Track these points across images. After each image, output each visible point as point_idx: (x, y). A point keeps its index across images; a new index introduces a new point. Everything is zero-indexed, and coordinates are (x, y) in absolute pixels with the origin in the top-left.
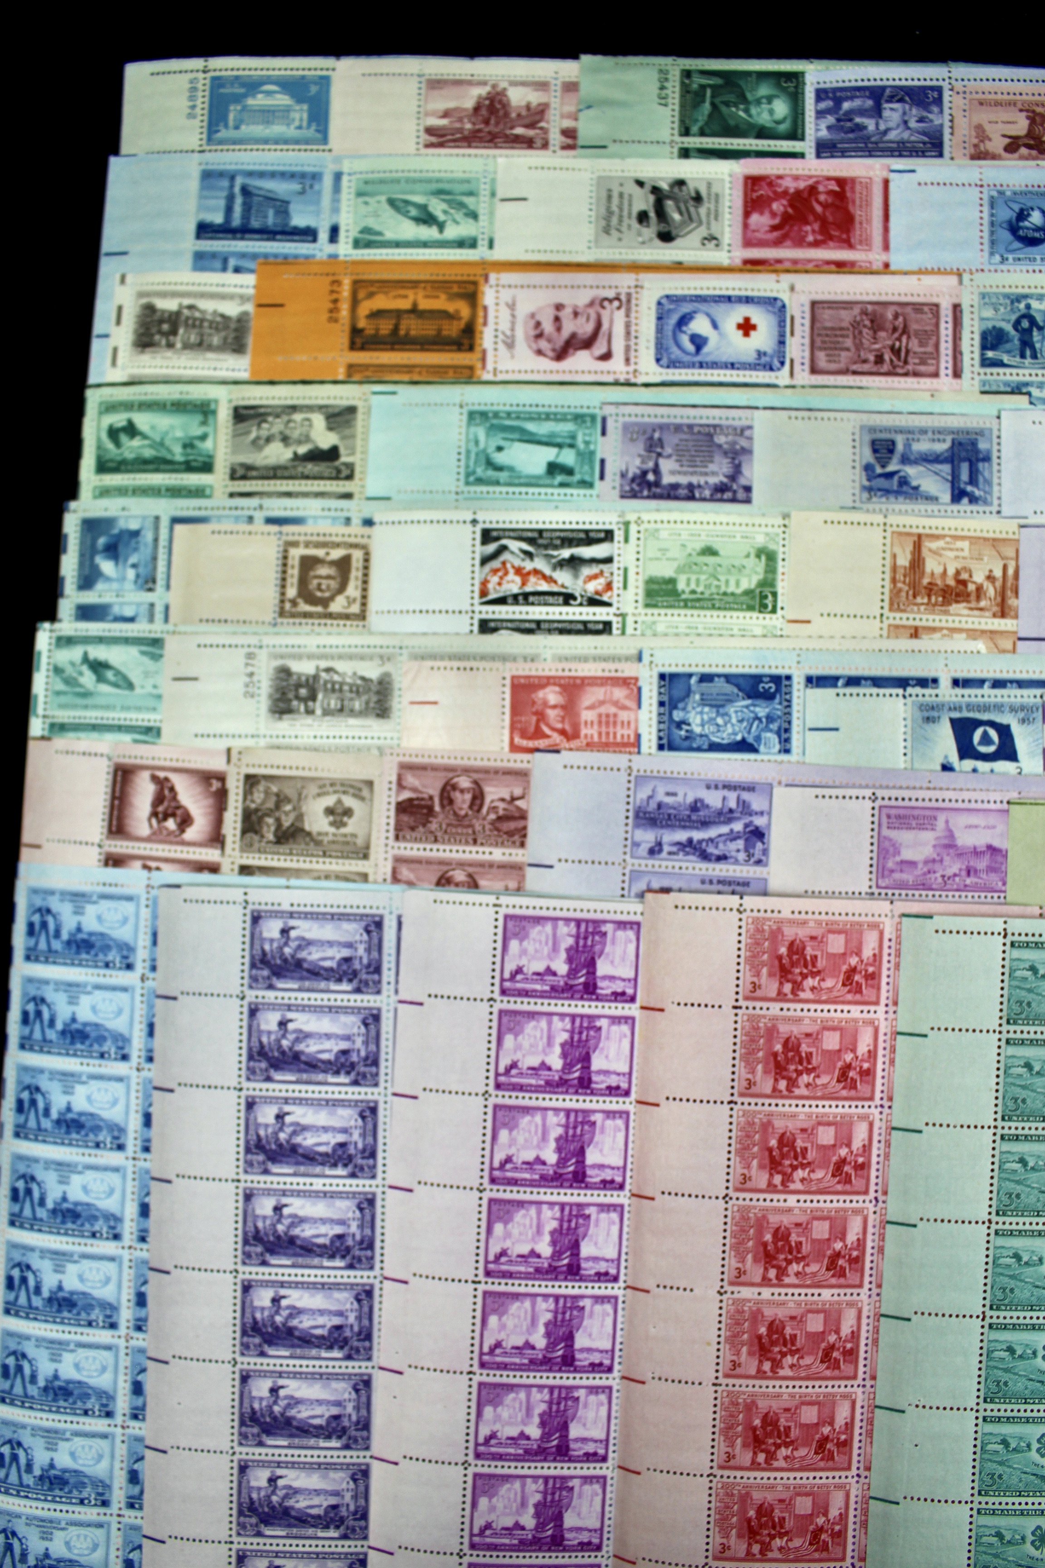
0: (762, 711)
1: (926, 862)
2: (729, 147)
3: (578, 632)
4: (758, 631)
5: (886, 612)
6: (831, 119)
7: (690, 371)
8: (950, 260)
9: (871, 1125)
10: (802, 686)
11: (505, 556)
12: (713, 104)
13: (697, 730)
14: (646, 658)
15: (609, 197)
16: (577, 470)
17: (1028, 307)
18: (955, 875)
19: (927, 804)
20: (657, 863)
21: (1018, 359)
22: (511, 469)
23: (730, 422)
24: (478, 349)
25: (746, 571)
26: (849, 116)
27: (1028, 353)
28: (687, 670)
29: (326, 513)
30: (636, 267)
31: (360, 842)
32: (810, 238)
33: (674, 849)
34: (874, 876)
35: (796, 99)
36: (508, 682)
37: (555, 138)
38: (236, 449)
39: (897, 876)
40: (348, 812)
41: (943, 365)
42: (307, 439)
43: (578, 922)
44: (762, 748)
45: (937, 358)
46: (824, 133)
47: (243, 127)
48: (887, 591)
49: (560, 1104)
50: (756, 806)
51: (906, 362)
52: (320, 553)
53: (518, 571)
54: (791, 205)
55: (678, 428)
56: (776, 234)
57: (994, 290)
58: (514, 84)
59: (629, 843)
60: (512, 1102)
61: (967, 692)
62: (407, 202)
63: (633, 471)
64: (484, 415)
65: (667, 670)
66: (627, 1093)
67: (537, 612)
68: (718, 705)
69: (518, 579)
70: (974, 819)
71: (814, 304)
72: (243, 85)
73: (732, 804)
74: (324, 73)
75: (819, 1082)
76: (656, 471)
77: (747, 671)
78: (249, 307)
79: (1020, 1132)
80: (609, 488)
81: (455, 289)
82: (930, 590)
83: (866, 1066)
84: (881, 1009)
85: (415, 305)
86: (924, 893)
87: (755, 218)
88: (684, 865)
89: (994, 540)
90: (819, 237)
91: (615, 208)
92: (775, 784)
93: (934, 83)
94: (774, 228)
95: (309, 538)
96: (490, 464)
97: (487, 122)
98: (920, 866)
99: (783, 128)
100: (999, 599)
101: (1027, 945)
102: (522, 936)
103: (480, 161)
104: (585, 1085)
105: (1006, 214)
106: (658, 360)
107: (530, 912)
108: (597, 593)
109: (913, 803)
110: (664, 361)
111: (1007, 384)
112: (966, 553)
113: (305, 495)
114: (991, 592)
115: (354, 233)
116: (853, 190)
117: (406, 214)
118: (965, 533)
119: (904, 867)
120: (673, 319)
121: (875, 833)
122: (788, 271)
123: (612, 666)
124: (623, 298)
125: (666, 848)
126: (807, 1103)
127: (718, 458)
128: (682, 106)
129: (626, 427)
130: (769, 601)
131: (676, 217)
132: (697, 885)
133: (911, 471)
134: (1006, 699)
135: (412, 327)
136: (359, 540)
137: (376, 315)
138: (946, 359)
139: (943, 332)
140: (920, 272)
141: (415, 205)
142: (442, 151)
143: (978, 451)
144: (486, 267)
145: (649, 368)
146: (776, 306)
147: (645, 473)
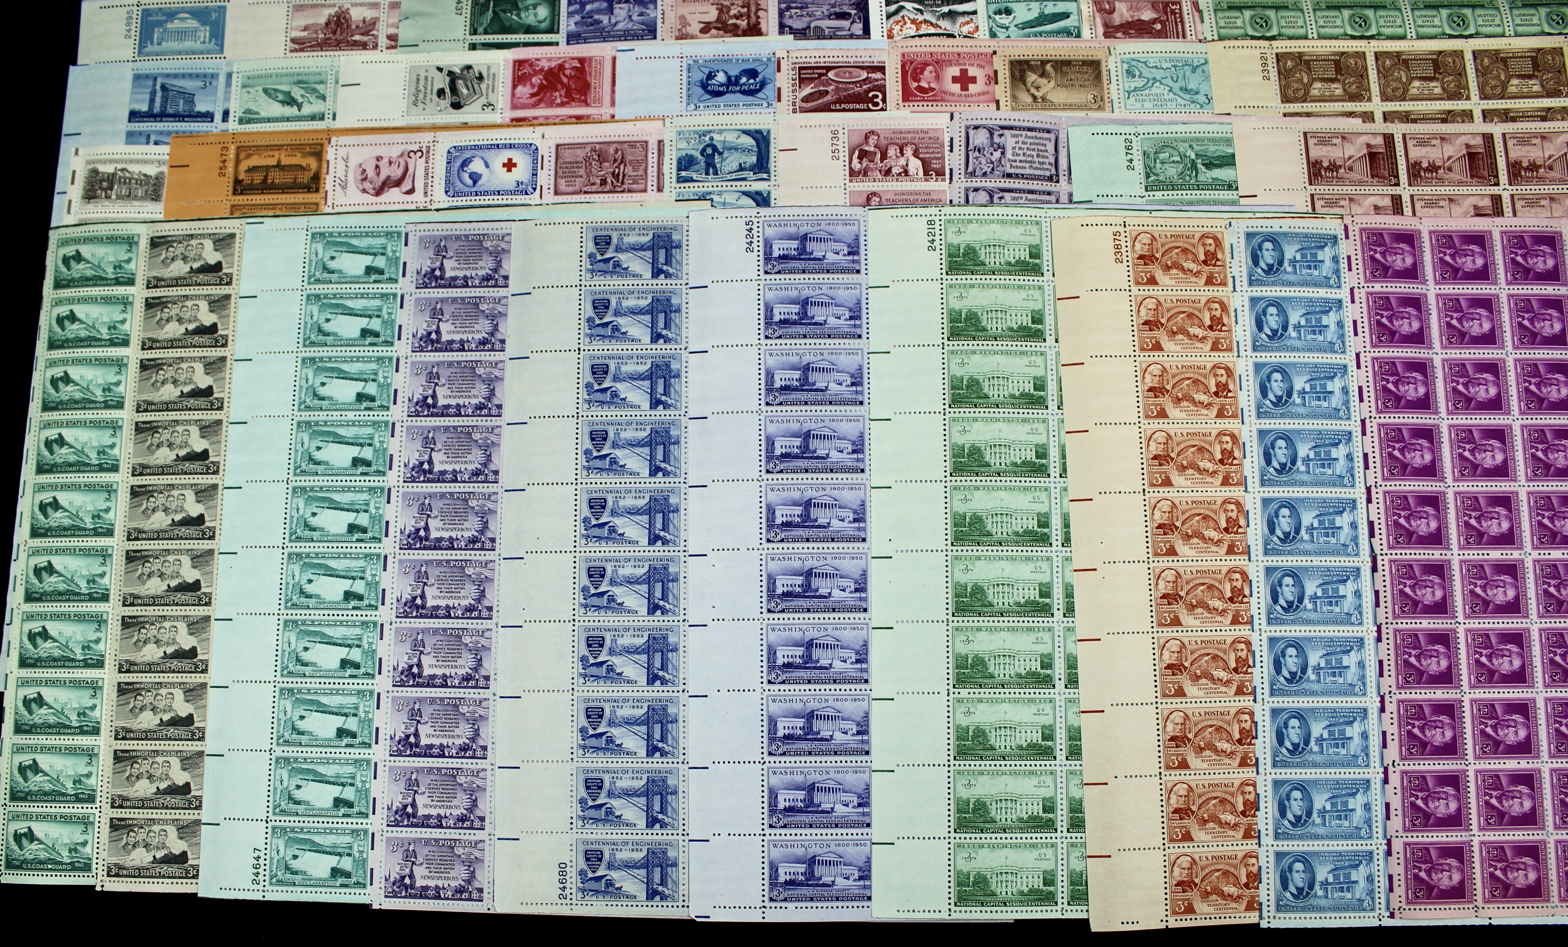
6: (577, 18)
7: (468, 198)
8: (657, 110)
12: (494, 12)
15: (418, 80)
16: (386, 271)
17: (712, 139)
21: (703, 176)
22: (340, 272)
23: (495, 232)
24: (322, 190)
26: (590, 15)
27: (711, 171)
30: (435, 128)
32: (559, 101)
35: (554, 5)
37: (383, 41)
38: (151, 267)
41: (650, 183)
42: (200, 257)
45: (646, 179)
46: (572, 27)
47: (164, 43)
51: (622, 183)
55: (458, 238)
56: (534, 99)
57: (687, 129)
58: (355, 5)
62: (276, 90)
63: (426, 269)
64: (322, 235)
71: (558, 146)
72: (165, 14)
74: (222, 4)
76: (442, 268)
78: (165, 169)
80: (407, 282)
81: (307, 149)
85: (279, 161)
87: (520, 89)
90: (565, 100)
91: (421, 87)
94: (533, 95)
96: (325, 269)
97: (334, 33)
99: (543, 26)
103: (329, 59)
105: (699, 76)
106: (446, 192)
110: (451, 193)
111: (695, 194)
115: (239, 114)
116: (590, 66)
117: (275, 99)
120: (459, 162)
122: (541, 125)
124: (424, 150)
127: (486, 257)
128: (472, 14)
129: (421, 239)
131: (465, 91)
133: (622, 257)
135: (276, 177)
137: (252, 170)
138: (652, 180)
139: (650, 160)
140: (636, 120)
141: (282, 92)
142: (302, 54)
143: (672, 241)
144: (330, 133)
145: (440, 198)
146: (531, 149)
147: (433, 270)
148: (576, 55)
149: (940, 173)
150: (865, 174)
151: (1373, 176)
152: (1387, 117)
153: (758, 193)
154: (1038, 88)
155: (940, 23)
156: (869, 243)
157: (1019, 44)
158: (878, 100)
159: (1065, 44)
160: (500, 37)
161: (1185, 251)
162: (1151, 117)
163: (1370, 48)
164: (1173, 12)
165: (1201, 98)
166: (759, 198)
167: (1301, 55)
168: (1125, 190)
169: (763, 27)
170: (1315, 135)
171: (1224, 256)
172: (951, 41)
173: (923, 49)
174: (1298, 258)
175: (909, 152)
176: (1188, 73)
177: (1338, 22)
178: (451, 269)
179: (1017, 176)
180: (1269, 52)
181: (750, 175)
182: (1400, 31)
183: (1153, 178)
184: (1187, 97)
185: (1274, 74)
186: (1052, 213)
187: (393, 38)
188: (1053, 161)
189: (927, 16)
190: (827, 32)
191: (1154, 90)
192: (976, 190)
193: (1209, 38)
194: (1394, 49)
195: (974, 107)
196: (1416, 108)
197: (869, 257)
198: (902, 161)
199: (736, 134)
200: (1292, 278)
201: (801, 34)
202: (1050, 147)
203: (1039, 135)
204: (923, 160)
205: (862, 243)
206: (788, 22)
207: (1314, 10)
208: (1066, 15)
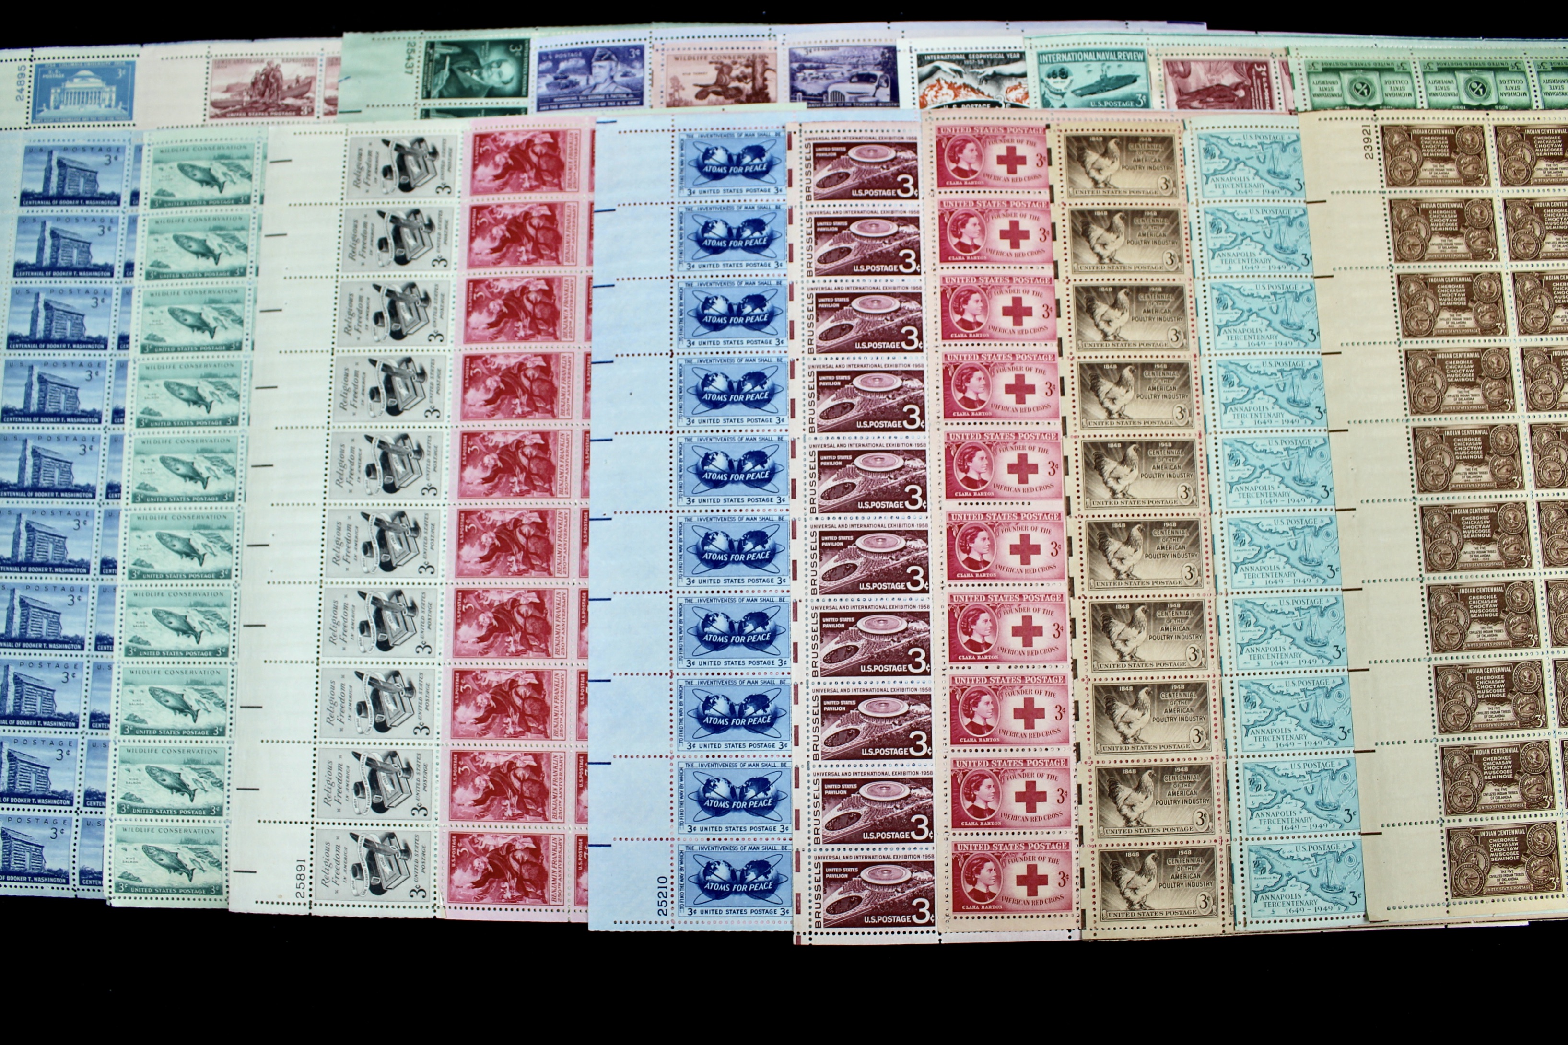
2: (463, 106)
6: (550, 78)
12: (451, 71)
15: (360, 155)
26: (565, 74)
32: (526, 184)
35: (522, 62)
37: (320, 106)
46: (544, 90)
47: (62, 107)
54: (511, 157)
56: (498, 182)
72: (62, 71)
74: (130, 59)
87: (481, 170)
90: (534, 183)
91: (364, 165)
93: (637, 43)
94: (496, 177)
97: (262, 95)
99: (510, 88)
103: (255, 128)
105: (695, 154)
115: (151, 196)
128: (425, 73)
131: (416, 170)
142: (225, 121)
152: (1509, 205)
154: (1099, 170)
155: (982, 88)
157: (1078, 116)
159: (1131, 116)
160: (458, 101)
163: (1488, 121)
164: (1259, 75)
165: (1292, 184)
169: (771, 91)
172: (995, 112)
173: (963, 122)
176: (1277, 152)
182: (1524, 100)
184: (1276, 181)
185: (1377, 152)
187: (331, 102)
189: (968, 79)
190: (847, 99)
191: (1237, 174)
193: (1301, 108)
194: (1517, 122)
196: (1541, 194)
201: (816, 100)
206: (801, 85)
207: (1424, 73)
208: (1133, 79)
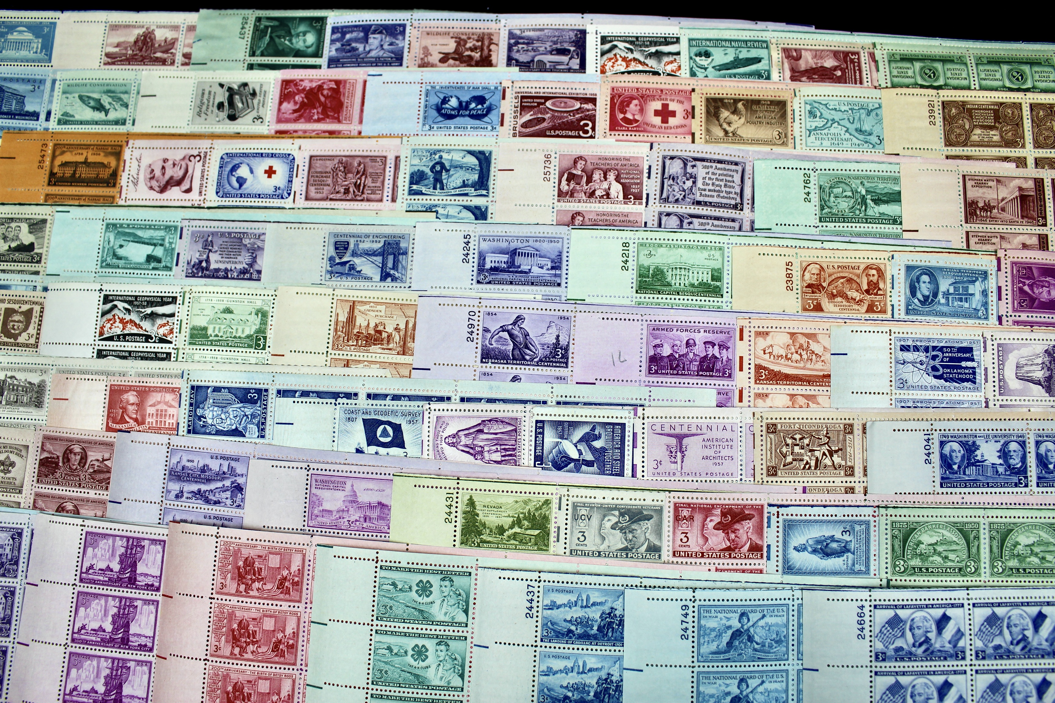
0: (248, 412)
1: (338, 511)
2: (277, 63)
3: (152, 359)
4: (253, 361)
5: (330, 350)
6: (338, 45)
7: (234, 199)
8: (397, 129)
9: (294, 681)
10: (274, 396)
11: (116, 311)
12: (271, 37)
13: (210, 421)
14: (186, 376)
15: (203, 94)
16: (163, 260)
17: (441, 157)
18: (356, 521)
19: (340, 474)
20: (180, 504)
21: (431, 190)
22: (126, 258)
23: (253, 231)
24: (118, 185)
25: (249, 324)
26: (349, 42)
27: (438, 186)
28: (207, 384)
29: (23, 283)
30: (213, 136)
31: (18, 483)
32: (316, 117)
33: (190, 495)
34: (306, 519)
35: (320, 33)
36: (108, 388)
37: (179, 58)
39: (319, 519)
40: (12, 464)
41: (385, 194)
42: (17, 238)
43: (128, 538)
44: (247, 435)
45: (382, 190)
46: (334, 53)
47: (4, 52)
48: (331, 337)
49: (109, 654)
50: (239, 471)
51: (363, 193)
52: (16, 307)
53: (122, 321)
54: (306, 97)
55: (223, 234)
56: (295, 115)
57: (421, 147)
58: (159, 27)
59: (165, 490)
60: (81, 651)
61: (375, 402)
62: (89, 97)
63: (195, 260)
64: (114, 225)
65: (196, 384)
66: (151, 650)
67: (130, 346)
68: (223, 406)
69: (121, 326)
70: (371, 485)
71: (311, 157)
72: (6, 27)
73: (225, 469)
74: (53, 20)
75: (260, 650)
76: (208, 261)
77: (241, 385)
79: (383, 693)
80: (179, 271)
81: (110, 150)
82: (358, 336)
83: (291, 642)
84: (302, 605)
85: (86, 159)
86: (336, 531)
87: (285, 105)
88: (195, 506)
89: (402, 305)
90: (321, 116)
91: (205, 101)
92: (251, 457)
93: (401, 22)
94: (295, 111)
95: (11, 298)
96: (115, 256)
97: (141, 50)
98: (334, 513)
99: (310, 50)
100: (402, 343)
101: (390, 568)
102: (94, 545)
103: (134, 73)
104: (125, 643)
105: (435, 100)
106: (217, 193)
107: (101, 531)
108: (164, 335)
109: (332, 473)
110: (221, 193)
111: (423, 206)
112: (383, 314)
113: (13, 272)
114: (397, 338)
115: (59, 116)
117: (88, 105)
118: (384, 301)
119: (324, 513)
120: (229, 167)
121: (308, 491)
122: (300, 137)
123: (167, 380)
124: (202, 155)
125: (186, 495)
126: (252, 664)
128: (253, 38)
129: (193, 234)
130: (261, 342)
131: (240, 105)
132: (202, 519)
133: (357, 261)
134: (399, 408)
135: (83, 172)
136: (39, 300)
137: (65, 164)
138: (388, 191)
139: (387, 173)
140: (379, 137)
141: (94, 99)
142: (113, 67)
143: (400, 249)
144: (129, 136)
145: (212, 199)
146: (289, 159)
147: (201, 262)
148: (334, 78)
149: (638, 197)
150: (572, 196)
151: (1023, 217)
152: (1038, 163)
153: (478, 208)
154: (729, 124)
155: (647, 61)
156: (570, 259)
157: (716, 83)
158: (588, 128)
159: (756, 85)
160: (274, 59)
161: (850, 280)
162: (828, 154)
163: (1025, 99)
164: (852, 61)
165: (874, 139)
166: (478, 212)
167: (964, 103)
168: (801, 220)
169: (494, 59)
170: (973, 177)
171: (885, 286)
172: (656, 78)
173: (631, 85)
174: (951, 291)
175: (611, 176)
176: (863, 116)
177: (998, 76)
178: (216, 262)
179: (706, 204)
180: (936, 100)
181: (471, 191)
183: (826, 210)
184: (861, 137)
185: (939, 120)
186: (734, 240)
187: (187, 56)
188: (738, 190)
189: (637, 55)
190: (548, 66)
191: (832, 130)
192: (668, 214)
193: (884, 85)
194: (1047, 101)
195: (672, 139)
197: (570, 272)
198: (605, 185)
199: (462, 154)
200: (945, 309)
201: (526, 66)
202: (737, 178)
203: (728, 167)
204: (623, 185)
205: (564, 259)
206: (516, 56)
207: (977, 64)
208: (758, 60)
